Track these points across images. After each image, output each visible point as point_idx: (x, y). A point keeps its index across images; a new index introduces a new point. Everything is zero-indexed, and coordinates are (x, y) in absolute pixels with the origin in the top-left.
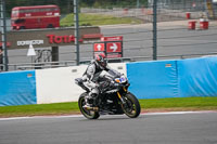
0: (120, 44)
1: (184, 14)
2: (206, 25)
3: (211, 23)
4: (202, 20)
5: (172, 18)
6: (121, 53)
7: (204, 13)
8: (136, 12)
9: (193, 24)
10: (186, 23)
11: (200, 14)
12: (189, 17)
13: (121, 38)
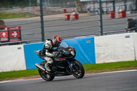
0: (19, 32)
1: (62, 10)
2: (76, 17)
3: (80, 15)
4: (74, 13)
5: (54, 13)
6: (20, 38)
7: (75, 9)
8: (29, 9)
9: (69, 16)
10: (64, 16)
11: (72, 9)
12: (65, 11)
13: (20, 27)
